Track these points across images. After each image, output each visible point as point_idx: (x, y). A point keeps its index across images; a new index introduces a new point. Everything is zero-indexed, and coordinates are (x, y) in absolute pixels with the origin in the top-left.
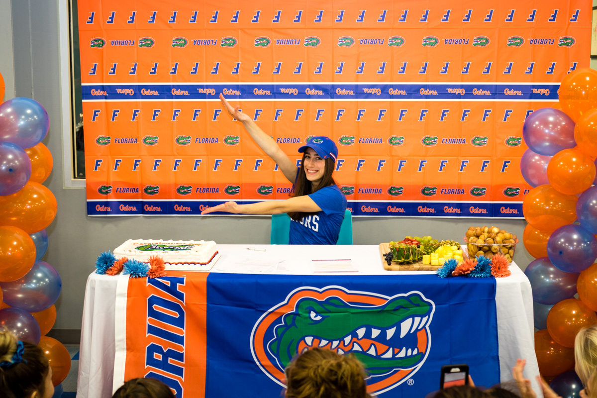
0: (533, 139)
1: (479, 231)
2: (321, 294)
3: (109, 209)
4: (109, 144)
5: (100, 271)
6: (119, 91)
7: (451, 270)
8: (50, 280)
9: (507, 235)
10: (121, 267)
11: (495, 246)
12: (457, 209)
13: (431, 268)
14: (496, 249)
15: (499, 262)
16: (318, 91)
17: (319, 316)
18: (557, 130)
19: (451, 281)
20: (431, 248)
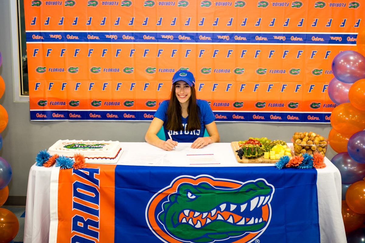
0: (339, 72)
1: (302, 136)
2: (195, 181)
3: (45, 116)
4: (45, 72)
5: (39, 164)
6: (52, 36)
7: (286, 164)
8: (3, 170)
9: (321, 138)
10: (54, 161)
11: (314, 146)
12: (279, 117)
13: (271, 161)
14: (314, 148)
15: (318, 158)
16: (187, 37)
17: (194, 196)
18: (356, 66)
19: (286, 171)
20: (269, 147)
